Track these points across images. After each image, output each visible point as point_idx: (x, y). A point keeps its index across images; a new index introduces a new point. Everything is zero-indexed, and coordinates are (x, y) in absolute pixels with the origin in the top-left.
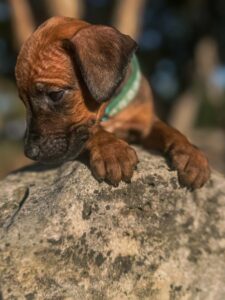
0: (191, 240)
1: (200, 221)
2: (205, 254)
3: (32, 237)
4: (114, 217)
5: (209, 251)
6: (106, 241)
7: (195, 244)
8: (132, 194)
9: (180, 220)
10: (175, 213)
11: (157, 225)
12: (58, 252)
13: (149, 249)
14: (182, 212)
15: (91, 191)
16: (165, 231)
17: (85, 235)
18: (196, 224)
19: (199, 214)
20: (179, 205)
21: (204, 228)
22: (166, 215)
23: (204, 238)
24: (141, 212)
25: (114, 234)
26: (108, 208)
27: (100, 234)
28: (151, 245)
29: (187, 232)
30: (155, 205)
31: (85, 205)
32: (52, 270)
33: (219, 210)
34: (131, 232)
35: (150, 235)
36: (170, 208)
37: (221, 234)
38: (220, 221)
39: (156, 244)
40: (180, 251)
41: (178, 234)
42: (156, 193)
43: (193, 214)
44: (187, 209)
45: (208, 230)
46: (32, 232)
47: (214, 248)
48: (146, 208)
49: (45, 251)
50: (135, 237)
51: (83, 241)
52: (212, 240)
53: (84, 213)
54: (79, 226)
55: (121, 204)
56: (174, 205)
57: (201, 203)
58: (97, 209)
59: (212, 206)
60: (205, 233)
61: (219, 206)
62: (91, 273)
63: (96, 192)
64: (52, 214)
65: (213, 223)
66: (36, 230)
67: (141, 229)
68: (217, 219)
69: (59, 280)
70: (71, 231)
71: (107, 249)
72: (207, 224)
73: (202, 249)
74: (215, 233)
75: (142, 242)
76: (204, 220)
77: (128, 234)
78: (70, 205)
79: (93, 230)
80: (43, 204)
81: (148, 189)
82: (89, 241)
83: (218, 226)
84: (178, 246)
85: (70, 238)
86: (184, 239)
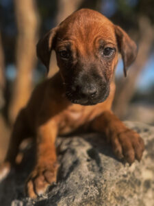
3: (116, 175)
12: (125, 181)
32: (122, 192)
46: (115, 172)
49: (121, 182)
62: (137, 190)
66: (117, 170)
69: (126, 196)
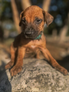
0: (52, 88)
1: (54, 84)
2: (55, 91)
4: (33, 83)
5: (56, 90)
6: (31, 89)
7: (53, 89)
8: (38, 78)
9: (49, 84)
10: (48, 82)
11: (43, 85)
13: (41, 90)
14: (50, 82)
15: (28, 77)
16: (45, 86)
17: (26, 88)
18: (53, 84)
19: (54, 82)
20: (49, 80)
21: (55, 85)
22: (46, 83)
23: (55, 87)
24: (40, 82)
25: (33, 87)
26: (32, 81)
27: (29, 87)
28: (42, 89)
29: (51, 86)
30: (43, 81)
31: (26, 81)
33: (60, 81)
34: (37, 86)
35: (42, 87)
36: (47, 81)
37: (60, 86)
38: (60, 84)
39: (43, 89)
40: (49, 90)
41: (49, 87)
42: (43, 78)
43: (53, 82)
44: (51, 81)
45: (56, 85)
47: (58, 90)
48: (41, 81)
50: (38, 87)
51: (25, 89)
52: (57, 88)
53: (26, 83)
54: (25, 86)
55: (35, 80)
56: (48, 80)
57: (55, 79)
58: (29, 82)
59: (58, 80)
60: (56, 86)
61: (60, 80)
63: (29, 77)
64: (18, 83)
65: (58, 84)
67: (39, 86)
68: (59, 83)
70: (23, 87)
71: (31, 90)
72: (56, 84)
73: (55, 90)
74: (58, 86)
75: (40, 89)
76: (55, 83)
77: (36, 87)
78: (22, 81)
79: (28, 86)
80: (16, 80)
81: (42, 77)
82: (27, 89)
83: (59, 85)
84: (48, 89)
85: (22, 88)
86: (50, 88)
